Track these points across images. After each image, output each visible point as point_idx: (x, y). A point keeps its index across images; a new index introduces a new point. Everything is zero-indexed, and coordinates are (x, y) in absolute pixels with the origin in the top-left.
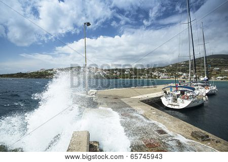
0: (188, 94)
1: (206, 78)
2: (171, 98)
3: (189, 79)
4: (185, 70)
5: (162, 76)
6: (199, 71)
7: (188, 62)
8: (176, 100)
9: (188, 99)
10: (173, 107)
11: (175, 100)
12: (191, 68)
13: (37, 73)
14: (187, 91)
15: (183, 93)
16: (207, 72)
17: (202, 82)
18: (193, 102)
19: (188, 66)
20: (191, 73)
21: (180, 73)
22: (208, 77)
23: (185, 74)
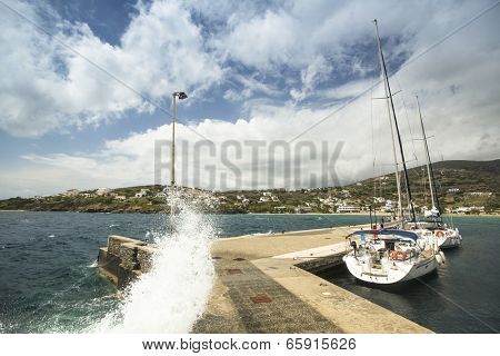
0: (404, 249)
1: (434, 210)
2: (367, 258)
3: (399, 214)
4: (389, 193)
5: (342, 206)
6: (419, 196)
7: (393, 175)
8: (378, 262)
9: (404, 259)
10: (373, 280)
11: (376, 263)
12: (402, 188)
13: (59, 198)
14: (398, 240)
15: (390, 245)
16: (436, 197)
17: (429, 219)
18: (416, 266)
19: (395, 184)
20: (402, 199)
21: (380, 200)
22: (438, 208)
23: (390, 202)
